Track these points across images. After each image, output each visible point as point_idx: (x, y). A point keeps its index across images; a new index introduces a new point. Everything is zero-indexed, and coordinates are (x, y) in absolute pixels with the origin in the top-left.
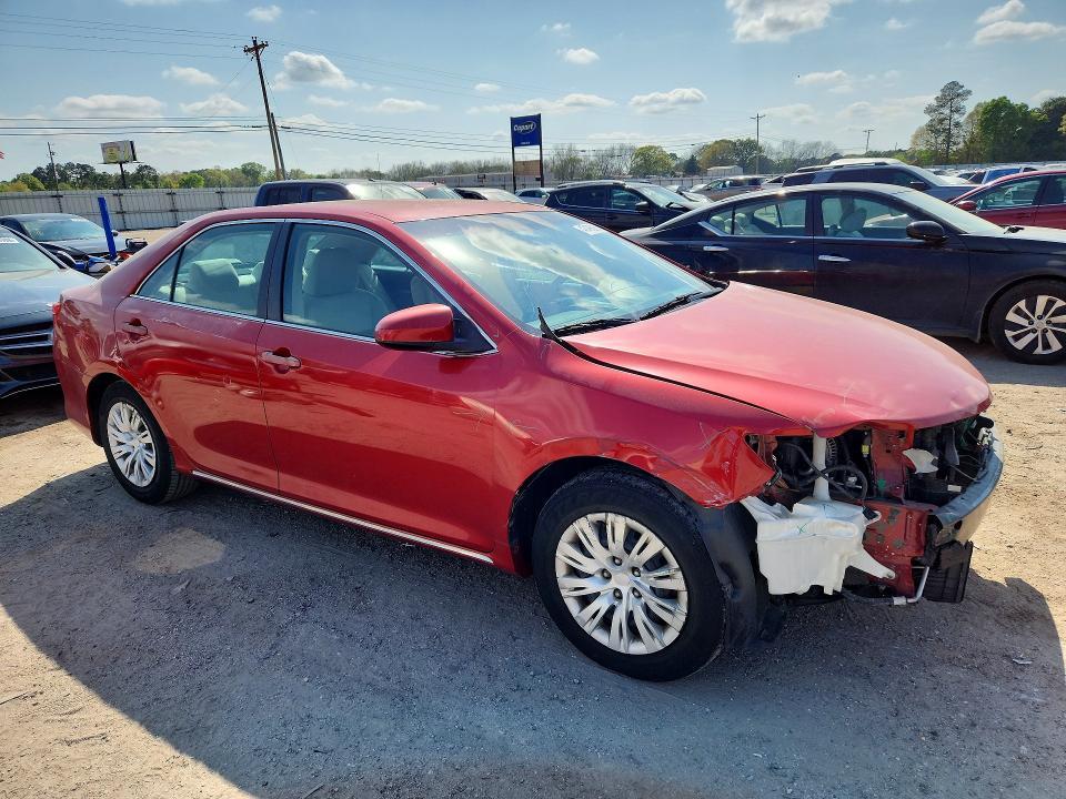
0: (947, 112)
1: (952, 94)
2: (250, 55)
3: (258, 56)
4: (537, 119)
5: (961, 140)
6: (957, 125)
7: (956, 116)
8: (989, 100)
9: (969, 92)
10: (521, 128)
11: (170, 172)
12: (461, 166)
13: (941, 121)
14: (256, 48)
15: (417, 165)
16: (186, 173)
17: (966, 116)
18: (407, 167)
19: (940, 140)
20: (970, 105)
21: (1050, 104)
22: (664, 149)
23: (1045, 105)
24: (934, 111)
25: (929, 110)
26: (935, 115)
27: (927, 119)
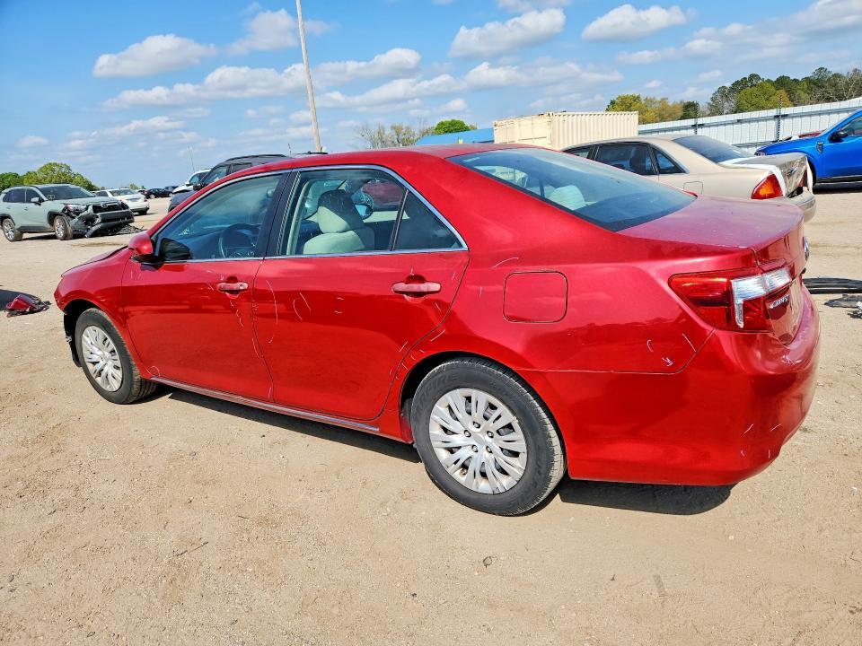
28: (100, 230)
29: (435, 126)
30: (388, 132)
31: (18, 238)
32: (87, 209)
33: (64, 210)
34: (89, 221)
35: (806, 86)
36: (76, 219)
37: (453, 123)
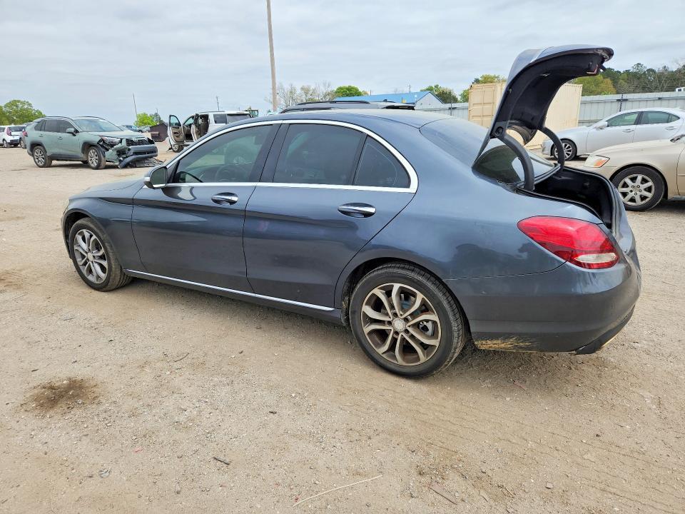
28: (132, 161)
29: (335, 90)
30: (299, 91)
31: (47, 165)
32: (121, 142)
33: (100, 141)
34: (121, 152)
35: (626, 77)
36: (110, 151)
37: (350, 89)
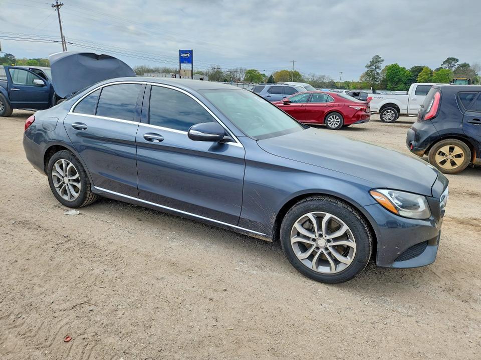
0: (374, 68)
1: (376, 61)
2: (55, 8)
3: (58, 9)
4: (191, 52)
5: (378, 80)
6: (378, 74)
7: (377, 70)
8: (391, 64)
9: (383, 60)
10: (184, 55)
11: (22, 58)
12: (168, 70)
13: (372, 71)
14: (58, 6)
15: (147, 67)
16: (30, 59)
17: (381, 70)
18: (142, 67)
19: (371, 79)
20: (383, 66)
21: (414, 68)
22: (259, 71)
23: (412, 69)
24: (370, 67)
25: (367, 67)
26: (369, 68)
27: (366, 70)
